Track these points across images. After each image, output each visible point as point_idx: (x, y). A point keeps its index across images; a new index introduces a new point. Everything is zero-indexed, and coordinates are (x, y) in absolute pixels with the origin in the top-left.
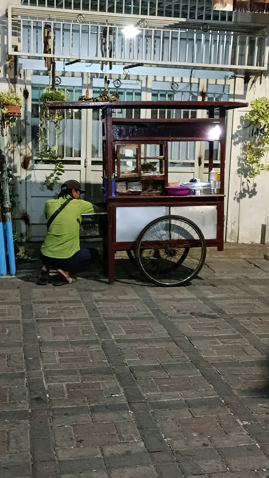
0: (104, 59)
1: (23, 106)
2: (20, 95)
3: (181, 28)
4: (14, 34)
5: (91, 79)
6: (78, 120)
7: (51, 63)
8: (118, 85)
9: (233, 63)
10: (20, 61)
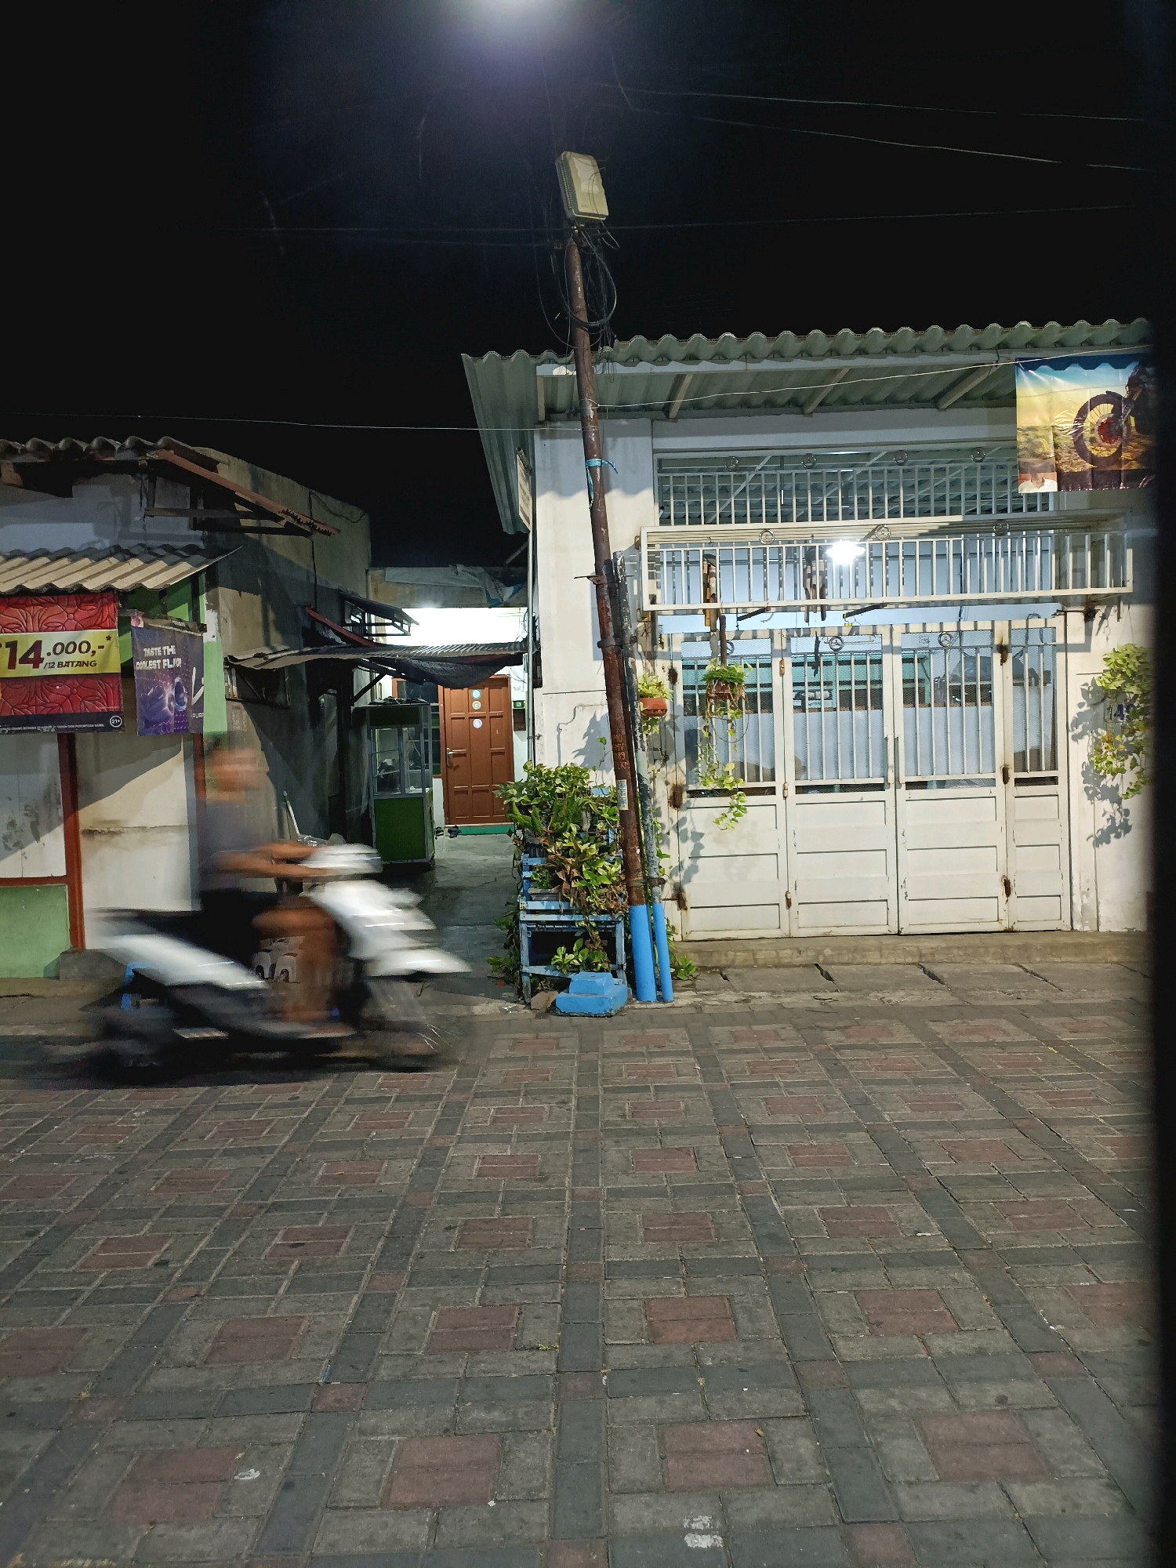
0: (811, 602)
1: (669, 696)
2: (663, 677)
4: (651, 576)
5: (788, 640)
6: (767, 715)
7: (717, 618)
8: (838, 647)
9: (1061, 583)
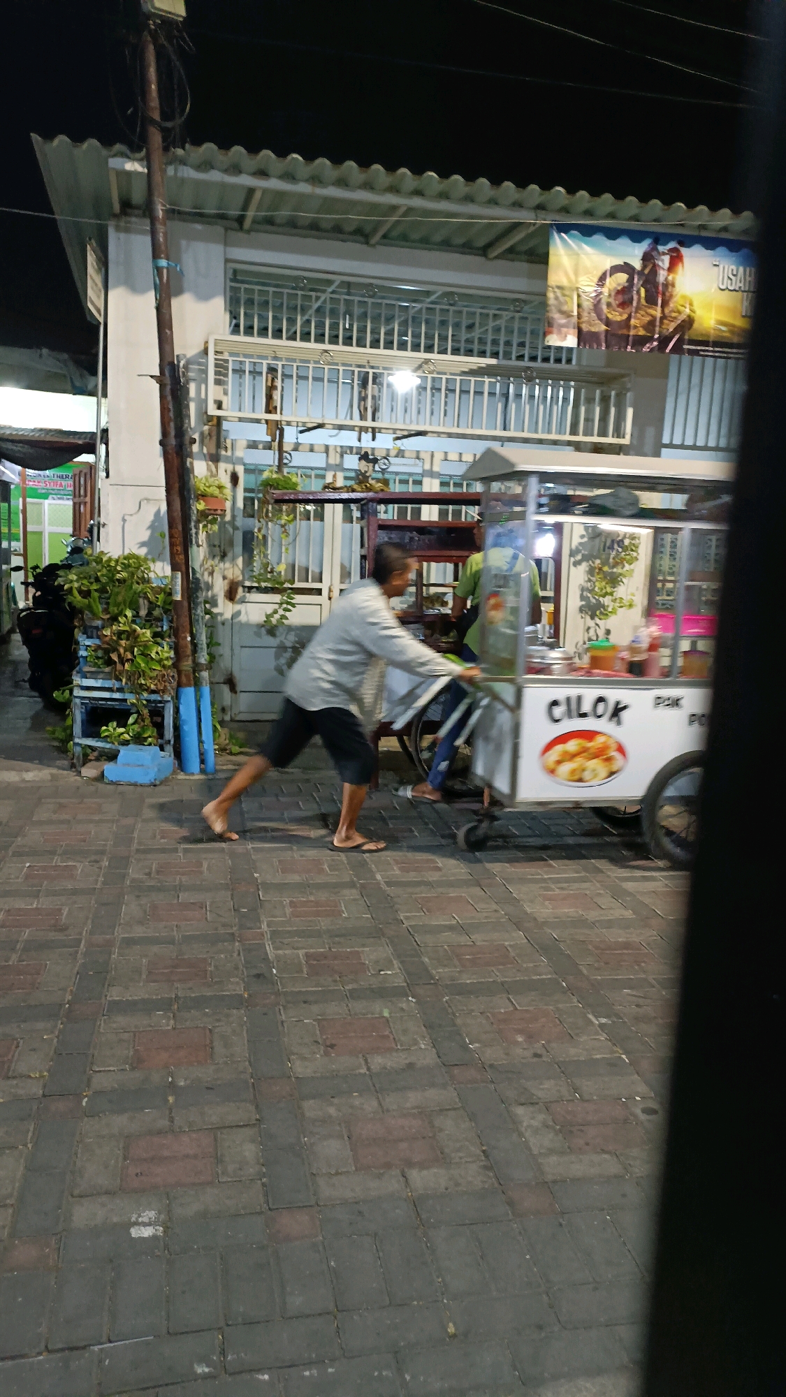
0: (363, 424)
1: (230, 498)
2: (225, 480)
3: (490, 375)
4: (218, 382)
5: (342, 456)
6: (318, 523)
7: (277, 429)
8: (384, 467)
9: (574, 431)
10: (225, 425)
